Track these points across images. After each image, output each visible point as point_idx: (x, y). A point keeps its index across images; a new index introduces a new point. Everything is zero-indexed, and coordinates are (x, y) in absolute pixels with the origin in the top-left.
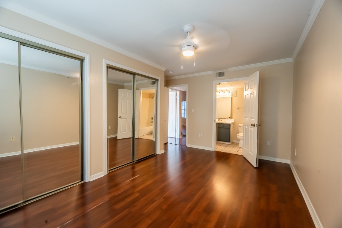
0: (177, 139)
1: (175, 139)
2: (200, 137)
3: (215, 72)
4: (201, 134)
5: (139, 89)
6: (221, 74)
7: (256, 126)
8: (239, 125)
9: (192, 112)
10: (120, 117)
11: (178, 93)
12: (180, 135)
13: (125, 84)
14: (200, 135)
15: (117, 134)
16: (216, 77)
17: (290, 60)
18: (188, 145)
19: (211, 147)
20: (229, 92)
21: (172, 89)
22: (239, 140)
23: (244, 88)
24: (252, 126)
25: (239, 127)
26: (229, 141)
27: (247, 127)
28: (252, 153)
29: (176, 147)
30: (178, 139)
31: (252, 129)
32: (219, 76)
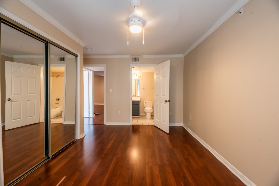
0: (90, 118)
1: (88, 119)
2: (118, 114)
3: (132, 57)
4: (119, 111)
5: (38, 65)
6: (136, 59)
7: (169, 102)
8: (145, 101)
9: (111, 91)
10: (9, 100)
11: (91, 73)
12: (93, 114)
13: (15, 57)
14: (118, 113)
15: (5, 122)
16: (133, 61)
17: (182, 56)
18: (106, 123)
19: (129, 122)
20: (137, 75)
21: (85, 68)
22: (145, 113)
23: (154, 73)
24: (166, 102)
25: (145, 103)
26: (139, 115)
27: (158, 103)
28: (164, 122)
29: (89, 127)
30: (92, 119)
31: (165, 104)
32: (135, 61)
